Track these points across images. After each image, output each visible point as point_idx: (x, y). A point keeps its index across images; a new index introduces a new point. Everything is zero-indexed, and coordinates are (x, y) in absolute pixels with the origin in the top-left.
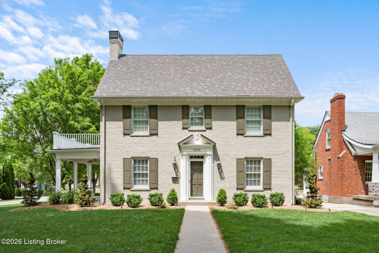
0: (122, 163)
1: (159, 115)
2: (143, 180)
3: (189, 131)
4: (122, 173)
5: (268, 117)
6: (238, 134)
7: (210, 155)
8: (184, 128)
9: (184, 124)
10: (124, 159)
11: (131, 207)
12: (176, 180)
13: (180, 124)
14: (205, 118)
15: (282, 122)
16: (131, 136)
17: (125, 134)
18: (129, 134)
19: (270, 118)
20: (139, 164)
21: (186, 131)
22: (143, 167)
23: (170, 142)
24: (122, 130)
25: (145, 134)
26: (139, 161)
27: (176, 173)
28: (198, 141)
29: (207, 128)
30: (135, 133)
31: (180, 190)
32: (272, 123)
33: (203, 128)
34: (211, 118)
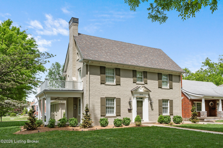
0: (100, 100)
1: (121, 74)
2: (111, 111)
3: (137, 84)
4: (100, 107)
5: (171, 80)
6: (159, 87)
7: (147, 97)
8: (134, 82)
9: (134, 80)
10: (101, 98)
11: (117, 126)
12: (130, 110)
13: (132, 80)
14: (144, 78)
15: (177, 83)
16: (105, 85)
17: (101, 83)
18: (104, 84)
19: (172, 80)
20: (109, 101)
21: (135, 84)
22: (111, 103)
23: (127, 90)
24: (100, 81)
25: (113, 84)
26: (109, 100)
27: (130, 107)
28: (141, 90)
29: (145, 83)
30: (107, 83)
31: (132, 116)
32: (173, 83)
33: (143, 83)
34: (147, 78)
